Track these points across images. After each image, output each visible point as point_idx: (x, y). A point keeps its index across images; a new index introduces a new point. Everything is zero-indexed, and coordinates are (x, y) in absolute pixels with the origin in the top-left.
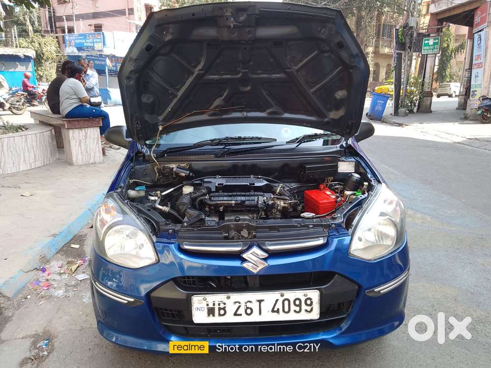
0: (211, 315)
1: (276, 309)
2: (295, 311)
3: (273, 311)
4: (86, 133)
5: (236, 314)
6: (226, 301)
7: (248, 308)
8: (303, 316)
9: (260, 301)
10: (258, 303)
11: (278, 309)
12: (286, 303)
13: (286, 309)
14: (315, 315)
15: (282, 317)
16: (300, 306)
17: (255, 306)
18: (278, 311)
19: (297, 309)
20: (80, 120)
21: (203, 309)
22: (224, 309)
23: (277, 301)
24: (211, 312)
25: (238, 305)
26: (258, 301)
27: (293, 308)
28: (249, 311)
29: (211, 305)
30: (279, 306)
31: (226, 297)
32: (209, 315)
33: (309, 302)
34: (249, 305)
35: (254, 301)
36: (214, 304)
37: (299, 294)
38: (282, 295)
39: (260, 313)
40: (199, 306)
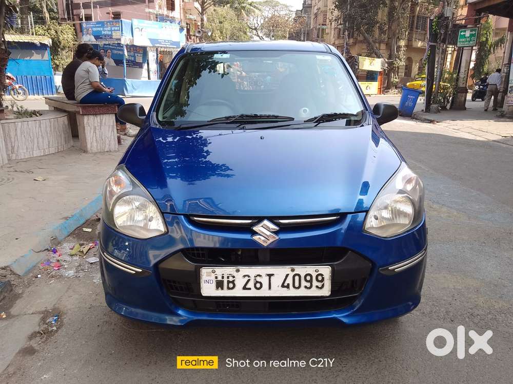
0: (220, 288)
1: (286, 284)
2: (306, 287)
3: (283, 286)
4: (101, 121)
5: (245, 288)
6: (235, 274)
7: (257, 282)
8: (314, 292)
9: (270, 276)
10: (268, 277)
11: (288, 284)
12: (297, 278)
13: (297, 285)
14: (326, 292)
15: (292, 293)
16: (311, 281)
17: (265, 280)
18: (288, 287)
19: (308, 285)
20: (96, 106)
21: (211, 281)
22: (233, 282)
23: (287, 275)
24: (219, 285)
25: (247, 278)
26: (268, 275)
27: (304, 283)
28: (258, 285)
29: (220, 278)
30: (289, 281)
31: (235, 270)
32: (217, 288)
33: (320, 278)
34: (258, 279)
35: (264, 275)
36: (223, 277)
37: (310, 269)
38: (293, 270)
39: (270, 288)
40: (208, 278)
